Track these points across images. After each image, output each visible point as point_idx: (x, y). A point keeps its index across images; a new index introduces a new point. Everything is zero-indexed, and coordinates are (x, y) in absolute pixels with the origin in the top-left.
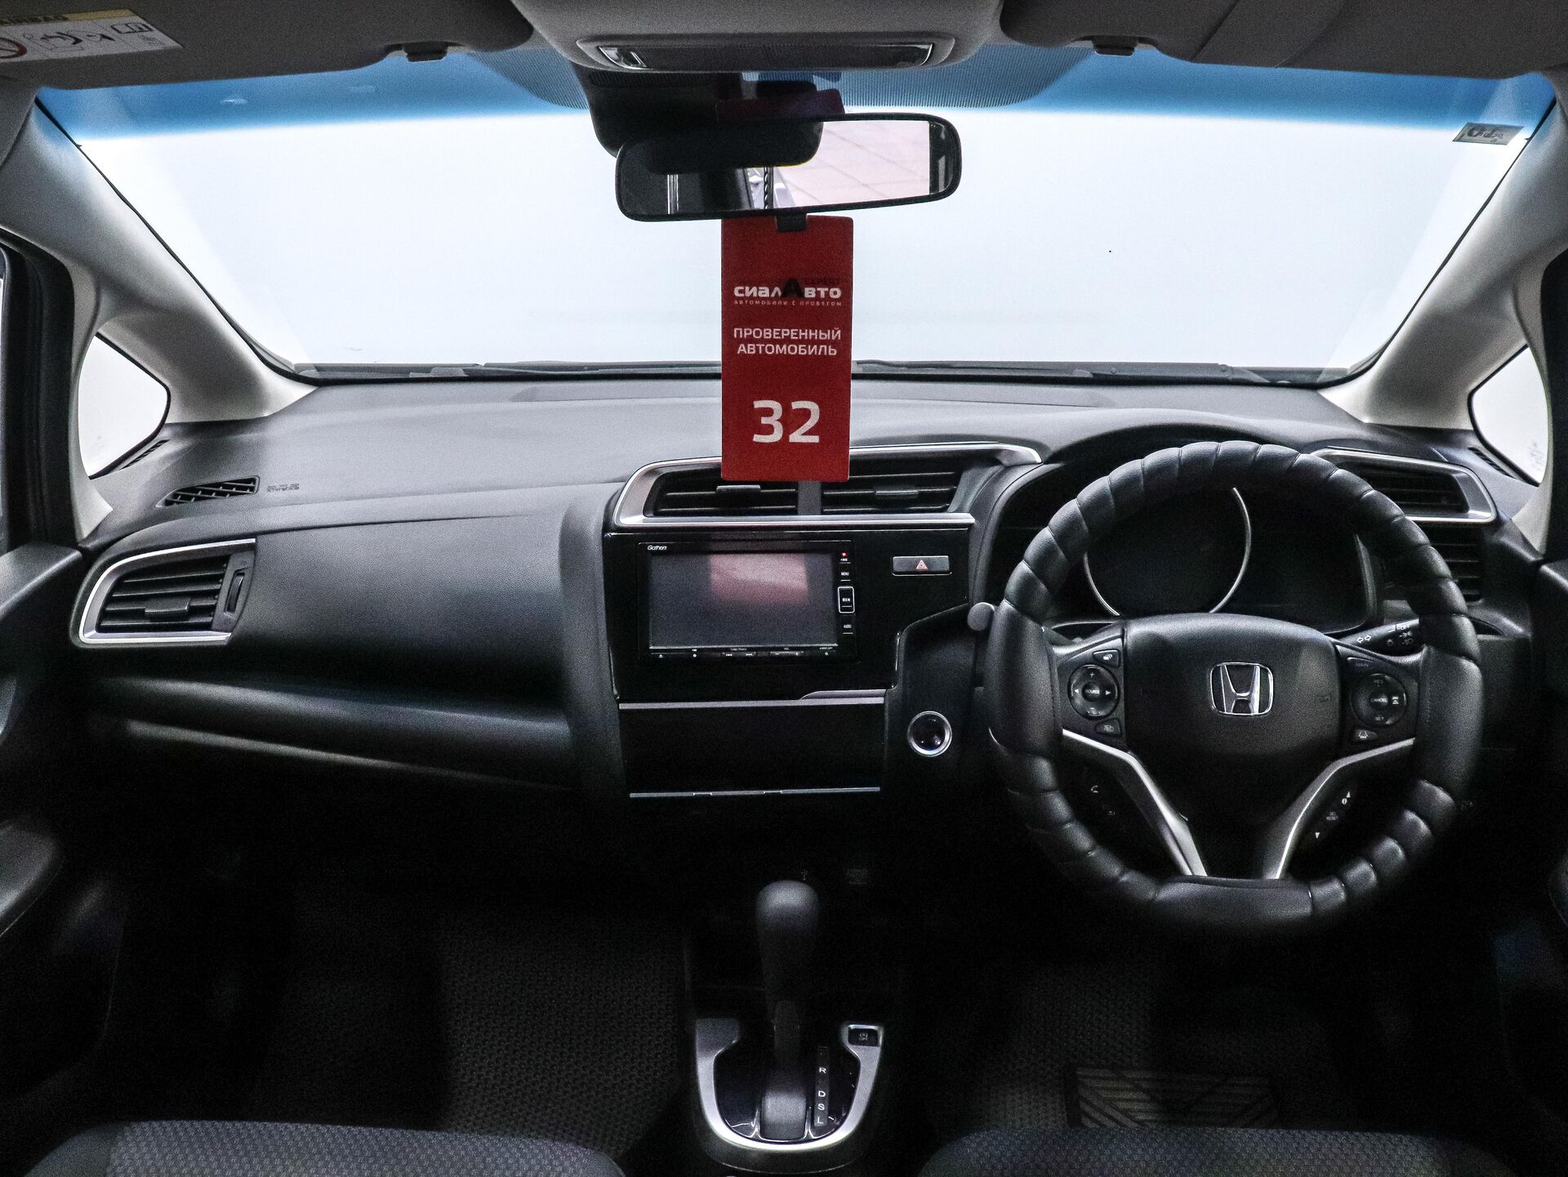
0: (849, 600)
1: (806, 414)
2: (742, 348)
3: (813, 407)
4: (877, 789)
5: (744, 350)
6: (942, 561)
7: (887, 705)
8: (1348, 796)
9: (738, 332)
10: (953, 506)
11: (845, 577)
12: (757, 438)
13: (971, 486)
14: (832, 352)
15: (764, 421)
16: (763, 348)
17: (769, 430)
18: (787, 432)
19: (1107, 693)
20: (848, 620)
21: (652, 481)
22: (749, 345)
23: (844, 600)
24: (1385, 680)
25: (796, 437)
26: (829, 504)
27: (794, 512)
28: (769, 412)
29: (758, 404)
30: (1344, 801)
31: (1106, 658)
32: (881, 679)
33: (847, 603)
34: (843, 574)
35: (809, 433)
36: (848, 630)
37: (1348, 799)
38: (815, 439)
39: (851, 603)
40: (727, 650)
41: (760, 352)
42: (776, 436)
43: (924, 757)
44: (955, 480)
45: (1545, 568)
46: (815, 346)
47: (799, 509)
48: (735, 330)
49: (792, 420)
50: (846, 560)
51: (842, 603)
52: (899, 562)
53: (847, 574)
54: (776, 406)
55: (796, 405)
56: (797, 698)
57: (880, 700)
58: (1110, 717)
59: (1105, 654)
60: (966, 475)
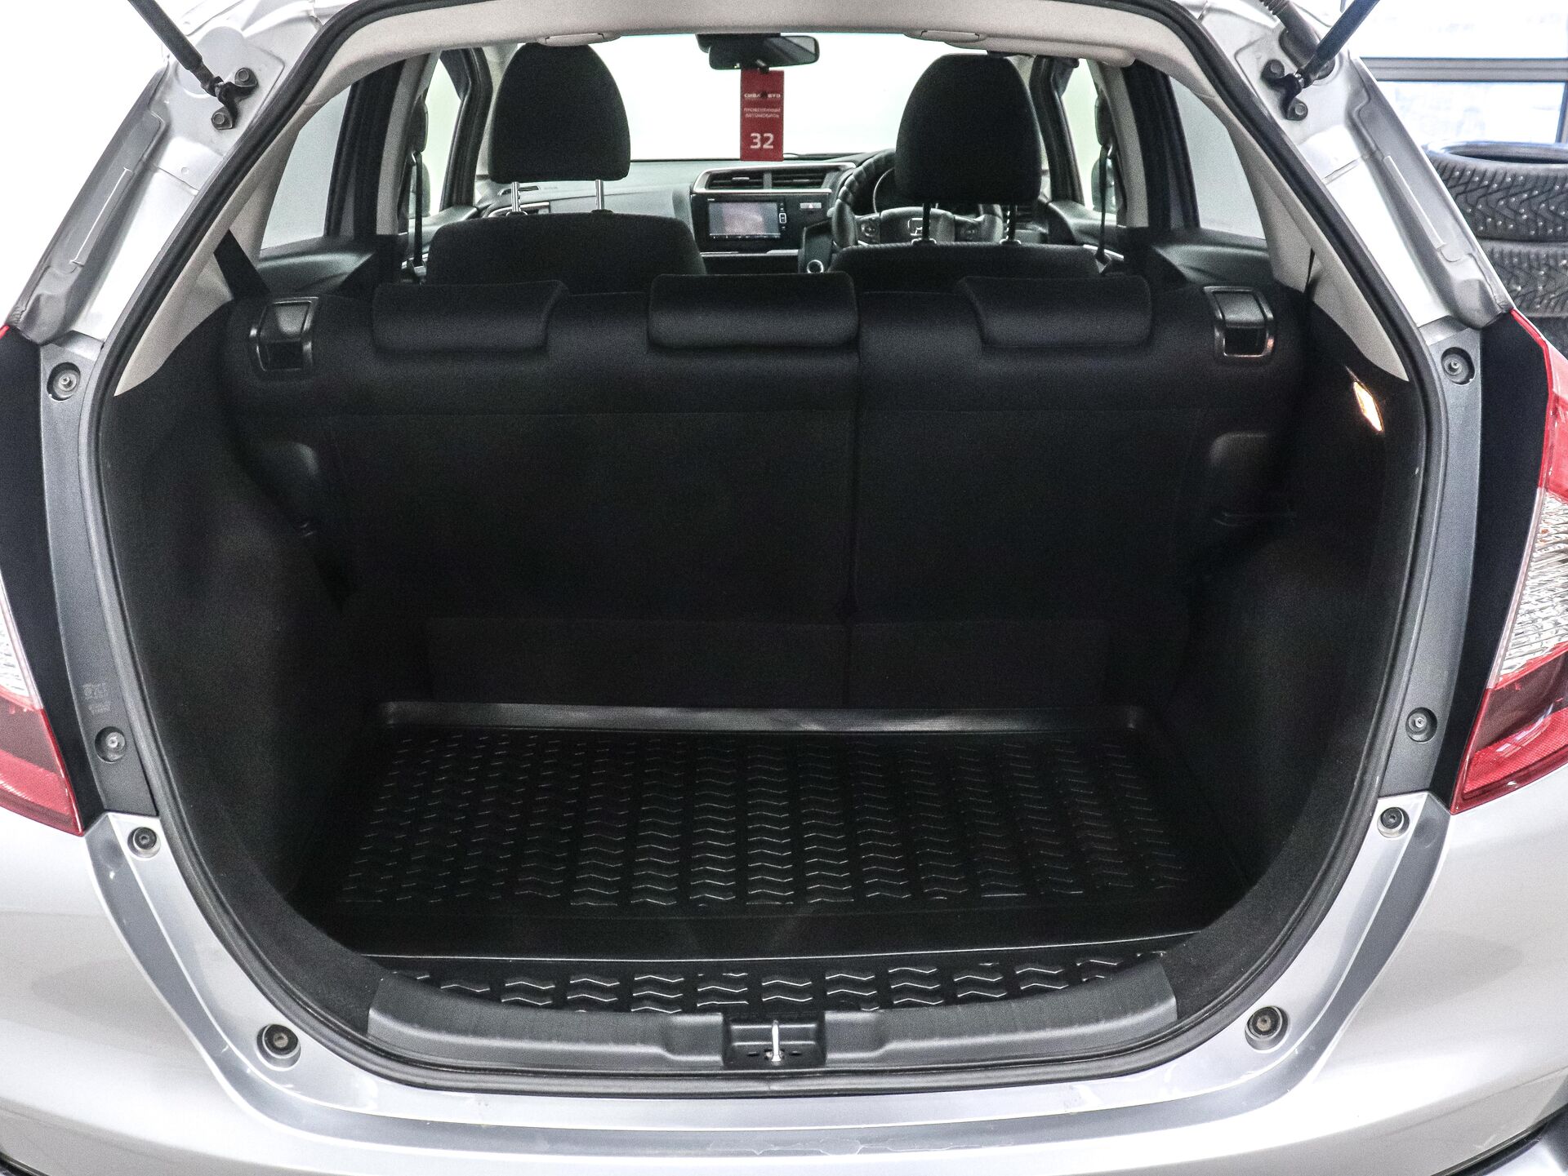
0: (784, 218)
1: (768, 138)
2: (747, 116)
3: (771, 136)
6: (818, 205)
7: (799, 256)
10: (823, 186)
11: (782, 211)
12: (752, 147)
13: (829, 178)
14: (778, 116)
15: (754, 141)
16: (754, 115)
17: (756, 144)
18: (762, 145)
19: (874, 230)
20: (783, 226)
21: (708, 176)
22: (749, 115)
23: (782, 218)
25: (766, 146)
26: (775, 185)
27: (762, 188)
28: (756, 138)
29: (753, 135)
31: (874, 219)
32: (798, 247)
34: (781, 209)
35: (770, 144)
36: (784, 229)
38: (772, 147)
40: (739, 236)
41: (753, 117)
42: (759, 146)
44: (823, 178)
45: (1051, 204)
46: (771, 114)
47: (764, 187)
48: (745, 109)
49: (764, 140)
50: (783, 205)
51: (781, 220)
52: (803, 206)
53: (783, 209)
54: (758, 135)
55: (765, 135)
56: (765, 253)
57: (797, 254)
59: (874, 217)
60: (828, 176)
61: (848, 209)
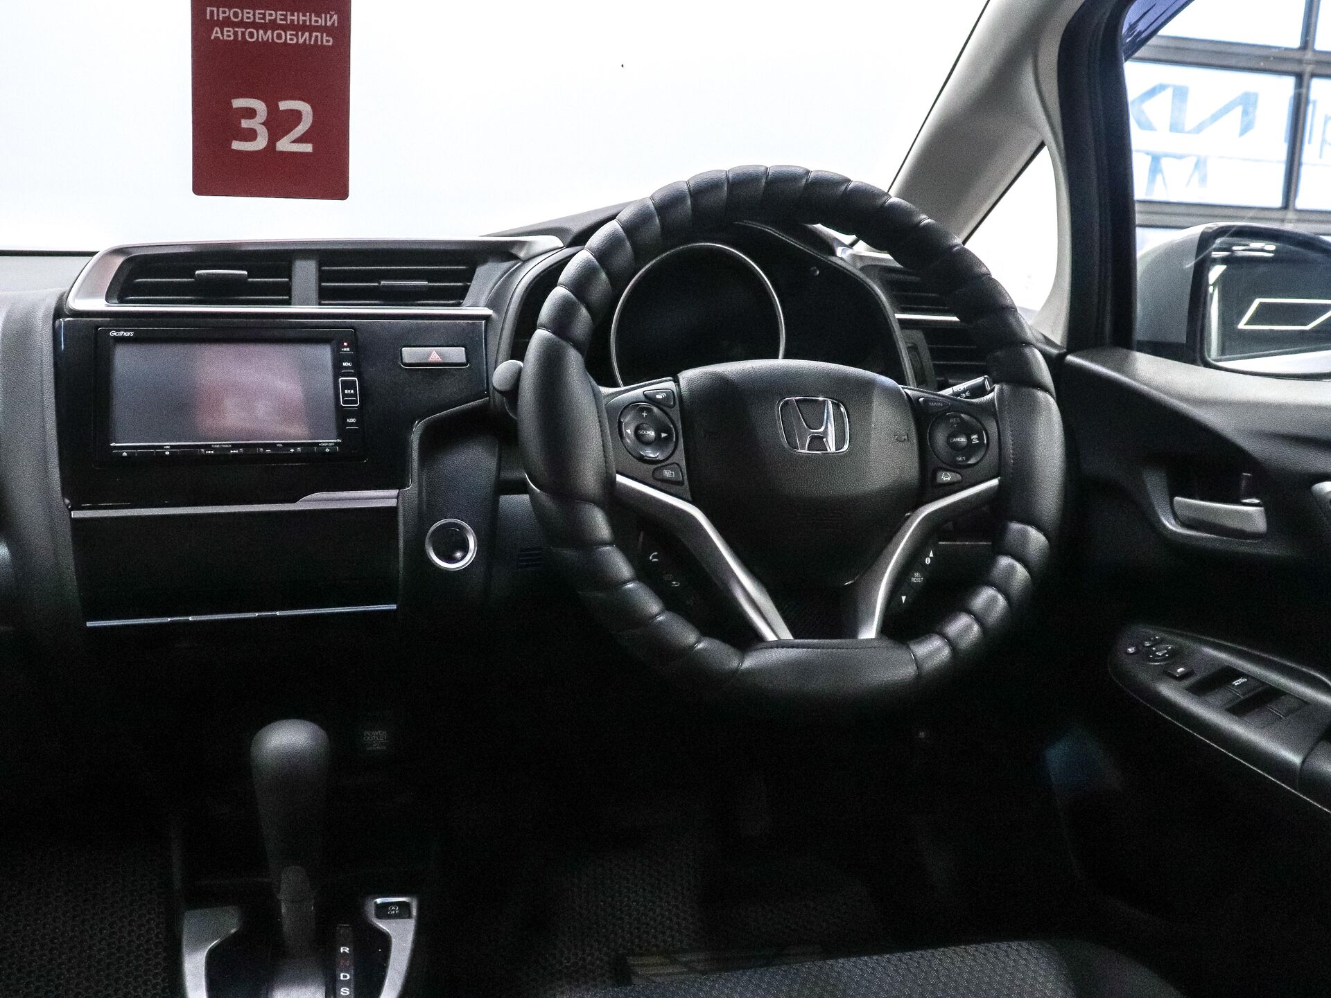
0: (352, 391)
1: (296, 116)
2: (217, 33)
3: (304, 107)
4: (394, 607)
5: (219, 35)
6: (457, 354)
7: (401, 508)
8: (931, 555)
9: (212, 12)
10: (469, 299)
11: (347, 368)
12: (237, 145)
14: (327, 41)
15: (245, 124)
16: (243, 34)
17: (251, 135)
18: (273, 139)
19: (664, 435)
20: (351, 414)
22: (225, 29)
23: (346, 392)
24: (961, 418)
25: (284, 145)
27: (288, 303)
28: (251, 113)
29: (238, 103)
30: (928, 561)
31: (659, 397)
32: (395, 479)
33: (350, 395)
34: (345, 364)
35: (300, 140)
36: (352, 424)
37: (931, 558)
38: (307, 148)
39: (355, 395)
40: (209, 447)
41: (240, 39)
42: (260, 143)
43: (447, 572)
45: (1070, 358)
46: (307, 34)
47: (293, 300)
48: (208, 9)
49: (280, 124)
50: (348, 349)
51: (345, 395)
52: (409, 353)
53: (349, 364)
54: (259, 106)
55: (284, 105)
56: (294, 501)
57: (393, 503)
58: (668, 462)
59: (658, 393)
60: (481, 271)
61: (574, 360)
